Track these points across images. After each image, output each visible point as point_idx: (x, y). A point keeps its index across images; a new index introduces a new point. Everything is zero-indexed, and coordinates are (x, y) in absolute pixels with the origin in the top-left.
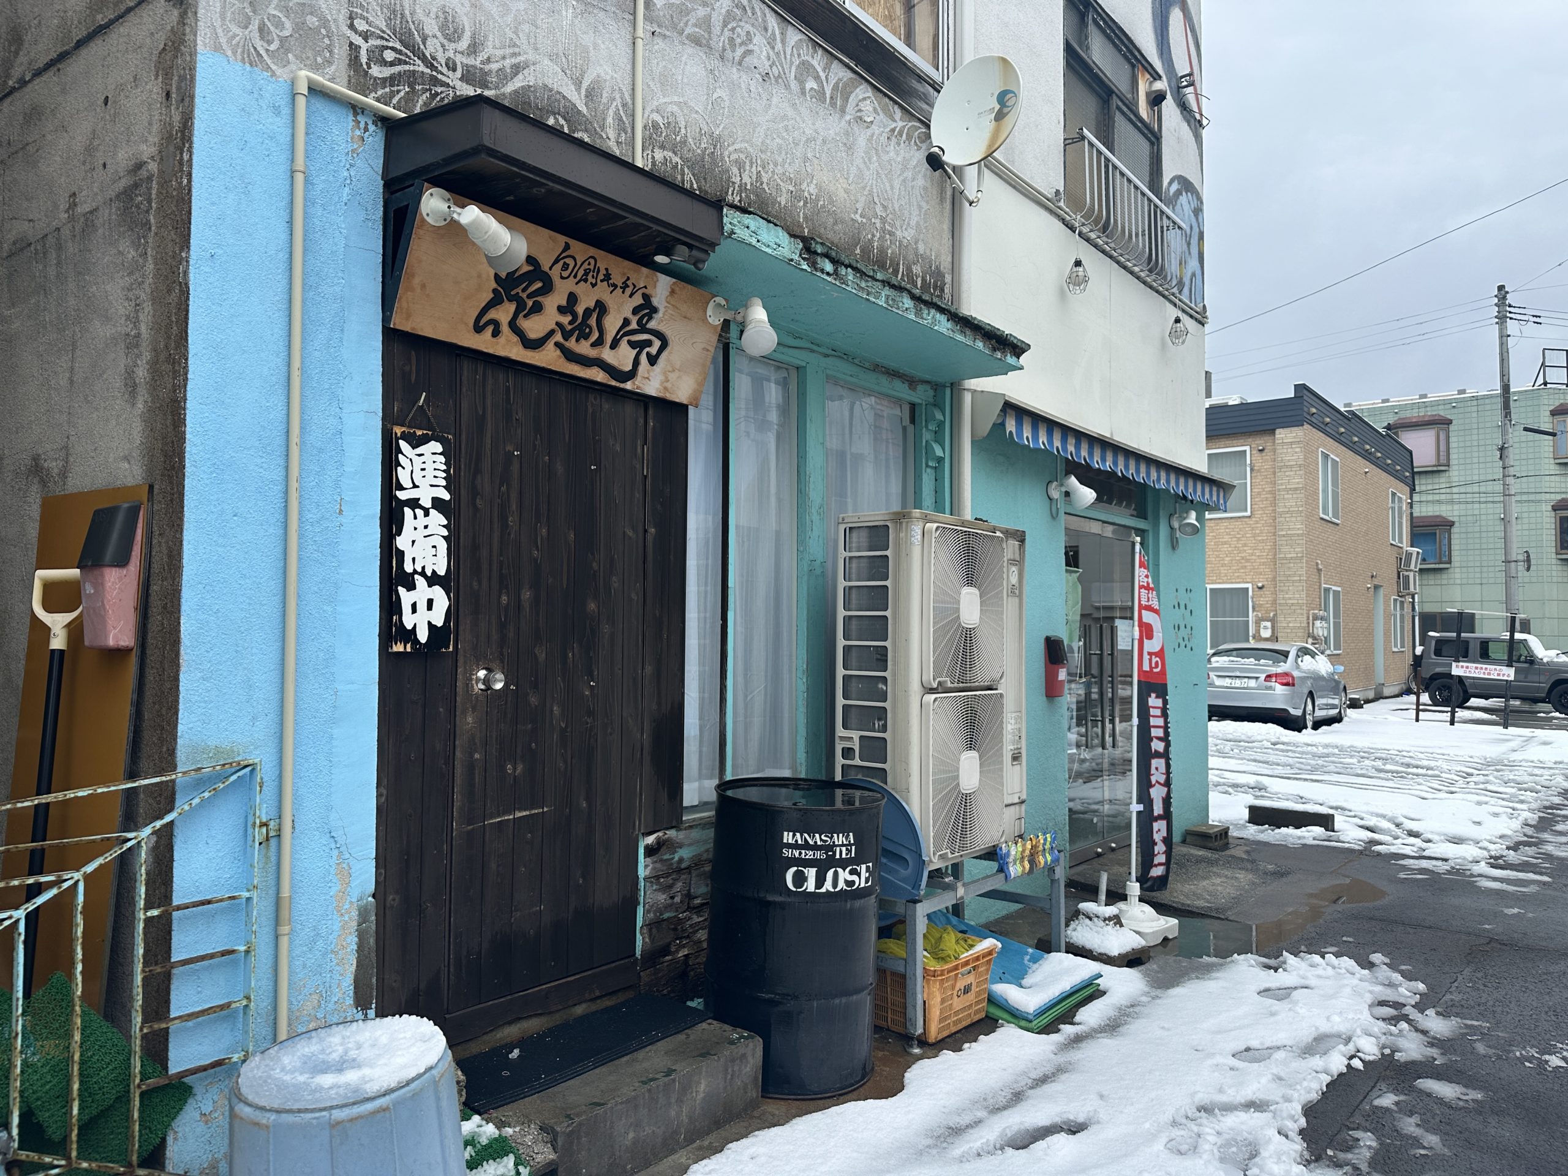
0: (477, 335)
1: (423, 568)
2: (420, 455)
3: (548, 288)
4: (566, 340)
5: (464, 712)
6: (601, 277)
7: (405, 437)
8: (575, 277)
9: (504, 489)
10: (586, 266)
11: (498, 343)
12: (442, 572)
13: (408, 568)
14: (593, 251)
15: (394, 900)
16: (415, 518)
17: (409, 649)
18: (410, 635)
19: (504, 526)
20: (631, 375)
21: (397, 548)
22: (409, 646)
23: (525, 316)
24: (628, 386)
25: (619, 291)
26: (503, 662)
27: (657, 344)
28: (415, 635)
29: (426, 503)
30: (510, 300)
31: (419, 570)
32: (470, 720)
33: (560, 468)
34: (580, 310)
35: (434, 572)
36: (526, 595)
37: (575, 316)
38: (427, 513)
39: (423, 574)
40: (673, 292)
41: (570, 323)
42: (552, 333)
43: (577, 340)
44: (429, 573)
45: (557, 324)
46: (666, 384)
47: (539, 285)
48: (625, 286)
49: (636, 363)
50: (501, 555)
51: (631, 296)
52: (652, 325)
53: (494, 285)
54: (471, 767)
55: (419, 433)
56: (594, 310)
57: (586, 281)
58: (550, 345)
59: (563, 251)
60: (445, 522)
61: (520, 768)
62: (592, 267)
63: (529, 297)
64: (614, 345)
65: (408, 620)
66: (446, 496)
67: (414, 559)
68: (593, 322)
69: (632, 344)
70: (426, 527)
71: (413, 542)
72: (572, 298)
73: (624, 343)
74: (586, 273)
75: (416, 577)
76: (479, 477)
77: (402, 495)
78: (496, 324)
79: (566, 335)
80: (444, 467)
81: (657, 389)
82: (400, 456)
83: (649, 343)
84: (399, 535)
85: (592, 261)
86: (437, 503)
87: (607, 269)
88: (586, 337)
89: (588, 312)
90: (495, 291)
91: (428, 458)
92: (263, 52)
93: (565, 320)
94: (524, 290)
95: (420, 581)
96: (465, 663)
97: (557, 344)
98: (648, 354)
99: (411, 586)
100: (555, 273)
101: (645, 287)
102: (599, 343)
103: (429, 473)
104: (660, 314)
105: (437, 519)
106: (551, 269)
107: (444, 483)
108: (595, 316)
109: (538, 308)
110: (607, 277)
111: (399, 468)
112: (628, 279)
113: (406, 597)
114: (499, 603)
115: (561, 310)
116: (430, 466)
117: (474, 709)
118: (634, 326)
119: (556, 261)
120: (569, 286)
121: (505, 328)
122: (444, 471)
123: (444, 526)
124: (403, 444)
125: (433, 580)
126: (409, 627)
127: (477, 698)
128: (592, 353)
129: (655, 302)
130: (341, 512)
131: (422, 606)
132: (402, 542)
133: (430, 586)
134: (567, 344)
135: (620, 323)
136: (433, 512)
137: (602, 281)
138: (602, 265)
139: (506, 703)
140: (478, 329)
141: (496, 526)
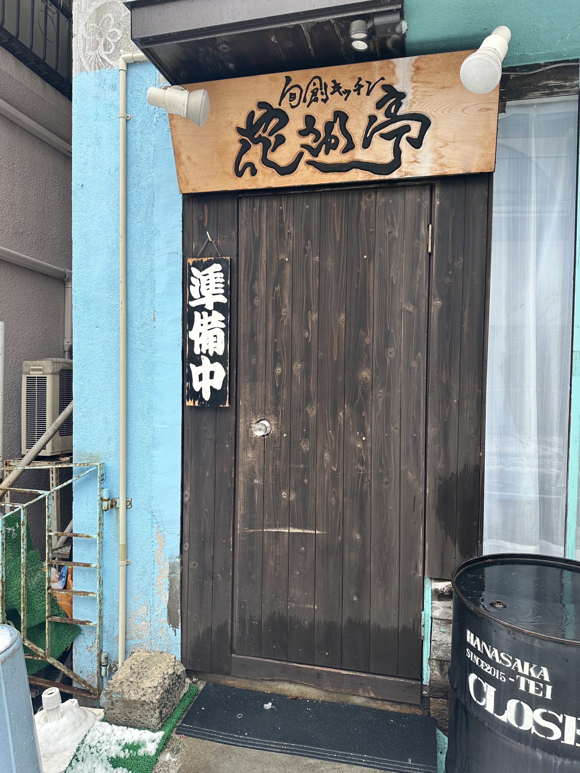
0: (239, 179)
1: (207, 351)
2: (205, 275)
3: (284, 119)
4: (317, 156)
5: (245, 449)
6: (330, 90)
7: (195, 265)
8: (305, 101)
9: (277, 288)
10: (312, 87)
11: (257, 179)
12: (220, 352)
13: (197, 351)
14: (314, 72)
15: (194, 565)
16: (202, 318)
17: (197, 404)
18: (198, 395)
19: (278, 316)
20: (396, 163)
21: (189, 338)
22: (197, 402)
23: (273, 150)
24: (395, 175)
25: (353, 94)
26: (277, 416)
27: (415, 126)
28: (202, 395)
29: (210, 307)
30: (256, 143)
31: (204, 352)
32: (250, 455)
33: (330, 264)
34: (319, 126)
35: (215, 353)
36: (298, 366)
37: (317, 133)
38: (210, 313)
39: (207, 355)
40: (418, 69)
41: (315, 141)
42: (301, 155)
43: (327, 153)
44: (211, 354)
45: (302, 146)
46: (441, 161)
47: (274, 122)
48: (358, 88)
49: (397, 152)
50: (275, 338)
51: (368, 94)
52: (403, 111)
53: (238, 137)
54: (251, 489)
55: (205, 260)
56: (335, 121)
57: (316, 100)
58: (302, 165)
59: (286, 85)
60: (223, 318)
61: (293, 497)
62: (318, 86)
63: (270, 134)
64: (367, 143)
65: (197, 386)
66: (224, 300)
67: (201, 345)
68: (336, 131)
69: (386, 137)
70: (209, 323)
71: (200, 334)
72: (310, 120)
73: (376, 138)
74: (314, 93)
75: (202, 357)
76: (256, 283)
77: (193, 304)
78: (250, 165)
79: (315, 152)
80: (223, 280)
81: (431, 168)
82: (192, 278)
83: (407, 129)
84: (191, 330)
85: (317, 81)
86: (218, 306)
87: (334, 81)
88: (335, 147)
89: (329, 126)
90: (241, 141)
91: (211, 276)
92: (105, 58)
93: (309, 140)
94: (264, 131)
95: (205, 360)
96: (245, 415)
97: (309, 163)
98: (408, 139)
99: (199, 363)
100: (285, 106)
101: (383, 79)
102: (350, 146)
103: (212, 286)
104: (409, 97)
105: (218, 317)
106: (280, 104)
107: (222, 291)
108: (337, 126)
109: (281, 140)
110: (337, 87)
111: (191, 286)
112: (360, 79)
113: (195, 371)
114: (274, 373)
115: (302, 133)
116: (212, 282)
117: (253, 448)
118: (381, 118)
119: (283, 96)
120: (302, 110)
121: (259, 166)
122: (223, 283)
123: (222, 321)
124: (194, 270)
125: (214, 358)
126: (197, 389)
127: (256, 441)
128: (345, 158)
129: (399, 88)
130: (154, 319)
131: (206, 376)
132: (193, 335)
133: (212, 362)
134: (317, 159)
135: (365, 122)
136: (214, 313)
137: (332, 93)
138: (328, 80)
139: (280, 446)
140: (239, 174)
141: (270, 317)
